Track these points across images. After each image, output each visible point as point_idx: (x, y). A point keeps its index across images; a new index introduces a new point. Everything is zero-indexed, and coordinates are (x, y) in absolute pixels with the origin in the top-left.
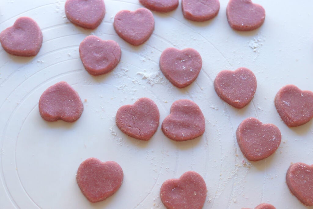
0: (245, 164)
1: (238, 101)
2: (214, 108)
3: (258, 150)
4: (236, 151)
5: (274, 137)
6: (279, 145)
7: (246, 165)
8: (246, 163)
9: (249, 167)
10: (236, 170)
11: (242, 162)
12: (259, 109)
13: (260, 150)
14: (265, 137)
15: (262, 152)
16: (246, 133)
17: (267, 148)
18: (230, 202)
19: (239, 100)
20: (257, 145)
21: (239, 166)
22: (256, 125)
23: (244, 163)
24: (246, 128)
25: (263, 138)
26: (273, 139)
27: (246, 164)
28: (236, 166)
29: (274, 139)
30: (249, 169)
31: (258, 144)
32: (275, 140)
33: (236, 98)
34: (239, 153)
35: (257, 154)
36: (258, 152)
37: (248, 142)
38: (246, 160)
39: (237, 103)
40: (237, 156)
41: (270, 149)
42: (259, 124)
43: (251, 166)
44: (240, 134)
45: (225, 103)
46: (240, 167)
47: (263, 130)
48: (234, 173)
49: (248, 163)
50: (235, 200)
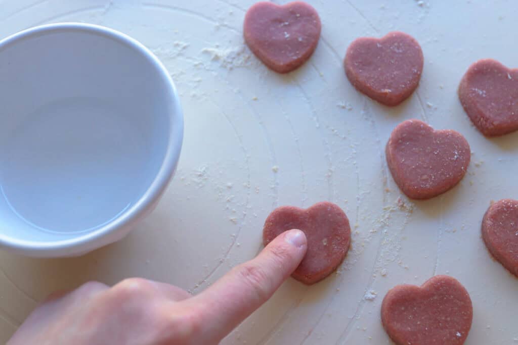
0: (402, 206)
1: (387, 91)
2: (344, 107)
3: (425, 177)
4: (385, 183)
5: (456, 153)
6: (466, 169)
7: (405, 207)
8: (404, 203)
9: (411, 212)
10: (386, 216)
11: (396, 201)
12: (429, 107)
13: (431, 177)
14: (438, 153)
15: (433, 181)
16: (403, 147)
17: (442, 174)
18: (375, 275)
19: (389, 88)
20: (425, 168)
21: (390, 210)
22: (423, 132)
23: (401, 204)
24: (403, 139)
25: (436, 155)
26: (454, 157)
27: (405, 205)
28: (385, 209)
29: (456, 157)
30: (410, 214)
31: (425, 166)
32: (457, 158)
33: (384, 87)
34: (391, 185)
35: (422, 184)
36: (426, 180)
37: (406, 163)
38: (405, 199)
39: (386, 94)
40: (388, 191)
41: (449, 175)
42: (428, 130)
43: (415, 208)
44: (390, 149)
45: (365, 98)
46: (392, 211)
47: (434, 142)
48: (382, 222)
49: (408, 205)
50: (384, 271)
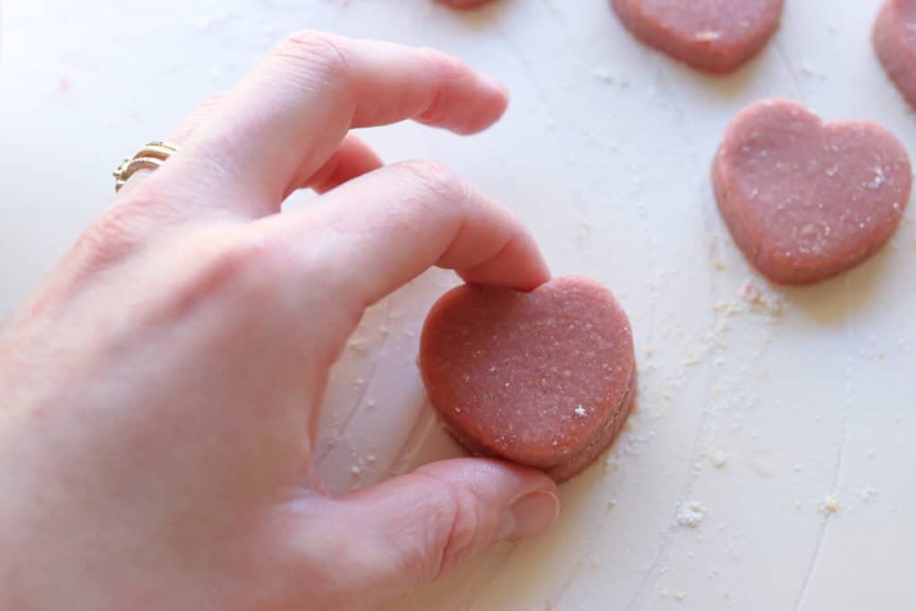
0: (756, 301)
1: (710, 35)
2: (608, 81)
3: (808, 229)
4: (713, 249)
5: (879, 171)
6: (903, 206)
7: (763, 304)
8: (759, 294)
9: (777, 313)
10: (720, 326)
11: (742, 291)
12: (806, 73)
13: (822, 228)
14: (836, 174)
15: (828, 238)
16: (752, 162)
17: (848, 221)
18: (699, 465)
19: (715, 28)
20: (806, 208)
21: (729, 310)
22: (798, 126)
23: (753, 296)
24: (752, 143)
25: (831, 178)
26: (872, 180)
27: (763, 299)
28: (716, 310)
29: (878, 180)
30: (775, 320)
31: (807, 203)
32: (882, 184)
33: (702, 27)
34: (728, 253)
35: (804, 246)
36: (812, 237)
37: (763, 197)
38: (762, 285)
39: (706, 44)
40: (720, 268)
41: (864, 222)
42: (810, 122)
43: (786, 305)
44: (724, 168)
45: (657, 61)
46: (733, 314)
47: (826, 147)
48: (711, 339)
49: (770, 297)
50: (720, 456)
